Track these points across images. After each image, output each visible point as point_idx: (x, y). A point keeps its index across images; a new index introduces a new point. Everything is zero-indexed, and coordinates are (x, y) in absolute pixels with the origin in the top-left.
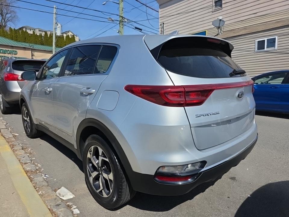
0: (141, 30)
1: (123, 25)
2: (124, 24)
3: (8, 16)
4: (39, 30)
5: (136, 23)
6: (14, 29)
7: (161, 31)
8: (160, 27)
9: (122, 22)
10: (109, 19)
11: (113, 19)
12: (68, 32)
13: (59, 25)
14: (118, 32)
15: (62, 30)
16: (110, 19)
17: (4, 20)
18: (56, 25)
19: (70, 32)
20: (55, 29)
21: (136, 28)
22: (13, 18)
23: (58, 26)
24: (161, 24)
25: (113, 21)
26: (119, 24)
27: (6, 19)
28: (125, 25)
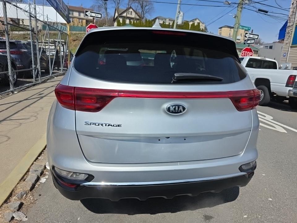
0: (267, 12)
1: (242, 8)
2: (244, 6)
3: (147, 8)
4: (169, 20)
5: (260, 3)
6: (149, 20)
7: (293, 12)
8: (292, 6)
9: (241, 4)
10: (224, 3)
11: (230, 2)
12: (196, 19)
13: (182, 13)
14: (235, 17)
15: (183, 18)
16: (226, 3)
17: (143, 12)
18: (179, 13)
19: (197, 20)
20: (178, 17)
21: (260, 10)
22: (150, 9)
23: (180, 15)
24: (293, 3)
25: (230, 4)
26: (238, 7)
27: (145, 11)
28: (245, 8)
